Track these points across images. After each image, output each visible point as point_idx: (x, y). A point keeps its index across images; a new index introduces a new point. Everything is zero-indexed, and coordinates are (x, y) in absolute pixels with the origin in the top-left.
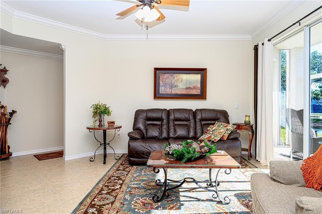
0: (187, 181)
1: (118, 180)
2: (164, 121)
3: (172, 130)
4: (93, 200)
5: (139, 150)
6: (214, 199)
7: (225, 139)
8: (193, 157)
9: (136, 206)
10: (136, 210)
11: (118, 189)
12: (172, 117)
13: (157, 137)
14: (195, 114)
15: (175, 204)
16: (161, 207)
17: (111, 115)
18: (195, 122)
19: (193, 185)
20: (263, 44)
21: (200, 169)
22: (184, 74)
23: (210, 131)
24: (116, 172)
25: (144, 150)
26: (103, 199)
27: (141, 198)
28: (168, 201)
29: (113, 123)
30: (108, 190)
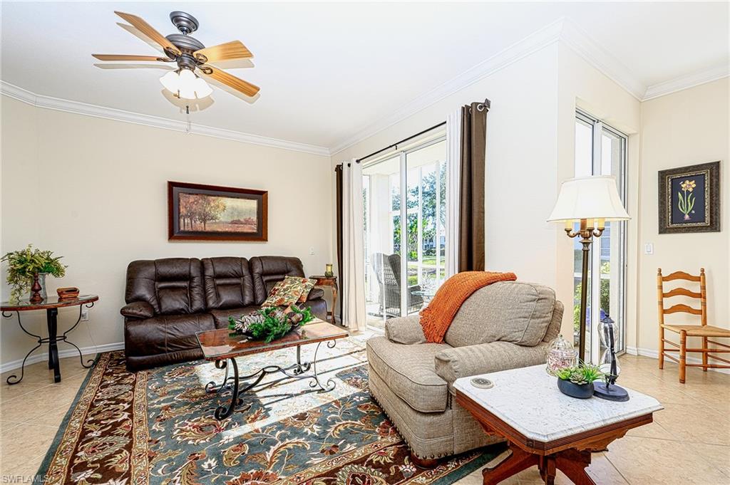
0: (268, 373)
1: (117, 403)
2: (195, 281)
3: (211, 296)
4: (74, 457)
5: (153, 339)
6: (312, 389)
7: (305, 300)
8: (283, 331)
9: (185, 436)
10: (190, 442)
11: (127, 419)
12: (210, 272)
13: (182, 309)
14: (250, 264)
15: (256, 413)
16: (234, 424)
17: (66, 274)
18: (253, 278)
19: (280, 375)
20: (349, 165)
21: (270, 352)
22: (228, 197)
23: (280, 292)
24: (101, 392)
25: (163, 337)
26: (101, 448)
27: (189, 421)
28: (242, 412)
29: (75, 291)
30: (102, 428)
